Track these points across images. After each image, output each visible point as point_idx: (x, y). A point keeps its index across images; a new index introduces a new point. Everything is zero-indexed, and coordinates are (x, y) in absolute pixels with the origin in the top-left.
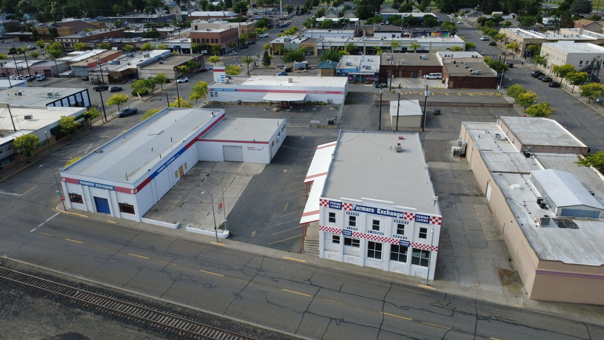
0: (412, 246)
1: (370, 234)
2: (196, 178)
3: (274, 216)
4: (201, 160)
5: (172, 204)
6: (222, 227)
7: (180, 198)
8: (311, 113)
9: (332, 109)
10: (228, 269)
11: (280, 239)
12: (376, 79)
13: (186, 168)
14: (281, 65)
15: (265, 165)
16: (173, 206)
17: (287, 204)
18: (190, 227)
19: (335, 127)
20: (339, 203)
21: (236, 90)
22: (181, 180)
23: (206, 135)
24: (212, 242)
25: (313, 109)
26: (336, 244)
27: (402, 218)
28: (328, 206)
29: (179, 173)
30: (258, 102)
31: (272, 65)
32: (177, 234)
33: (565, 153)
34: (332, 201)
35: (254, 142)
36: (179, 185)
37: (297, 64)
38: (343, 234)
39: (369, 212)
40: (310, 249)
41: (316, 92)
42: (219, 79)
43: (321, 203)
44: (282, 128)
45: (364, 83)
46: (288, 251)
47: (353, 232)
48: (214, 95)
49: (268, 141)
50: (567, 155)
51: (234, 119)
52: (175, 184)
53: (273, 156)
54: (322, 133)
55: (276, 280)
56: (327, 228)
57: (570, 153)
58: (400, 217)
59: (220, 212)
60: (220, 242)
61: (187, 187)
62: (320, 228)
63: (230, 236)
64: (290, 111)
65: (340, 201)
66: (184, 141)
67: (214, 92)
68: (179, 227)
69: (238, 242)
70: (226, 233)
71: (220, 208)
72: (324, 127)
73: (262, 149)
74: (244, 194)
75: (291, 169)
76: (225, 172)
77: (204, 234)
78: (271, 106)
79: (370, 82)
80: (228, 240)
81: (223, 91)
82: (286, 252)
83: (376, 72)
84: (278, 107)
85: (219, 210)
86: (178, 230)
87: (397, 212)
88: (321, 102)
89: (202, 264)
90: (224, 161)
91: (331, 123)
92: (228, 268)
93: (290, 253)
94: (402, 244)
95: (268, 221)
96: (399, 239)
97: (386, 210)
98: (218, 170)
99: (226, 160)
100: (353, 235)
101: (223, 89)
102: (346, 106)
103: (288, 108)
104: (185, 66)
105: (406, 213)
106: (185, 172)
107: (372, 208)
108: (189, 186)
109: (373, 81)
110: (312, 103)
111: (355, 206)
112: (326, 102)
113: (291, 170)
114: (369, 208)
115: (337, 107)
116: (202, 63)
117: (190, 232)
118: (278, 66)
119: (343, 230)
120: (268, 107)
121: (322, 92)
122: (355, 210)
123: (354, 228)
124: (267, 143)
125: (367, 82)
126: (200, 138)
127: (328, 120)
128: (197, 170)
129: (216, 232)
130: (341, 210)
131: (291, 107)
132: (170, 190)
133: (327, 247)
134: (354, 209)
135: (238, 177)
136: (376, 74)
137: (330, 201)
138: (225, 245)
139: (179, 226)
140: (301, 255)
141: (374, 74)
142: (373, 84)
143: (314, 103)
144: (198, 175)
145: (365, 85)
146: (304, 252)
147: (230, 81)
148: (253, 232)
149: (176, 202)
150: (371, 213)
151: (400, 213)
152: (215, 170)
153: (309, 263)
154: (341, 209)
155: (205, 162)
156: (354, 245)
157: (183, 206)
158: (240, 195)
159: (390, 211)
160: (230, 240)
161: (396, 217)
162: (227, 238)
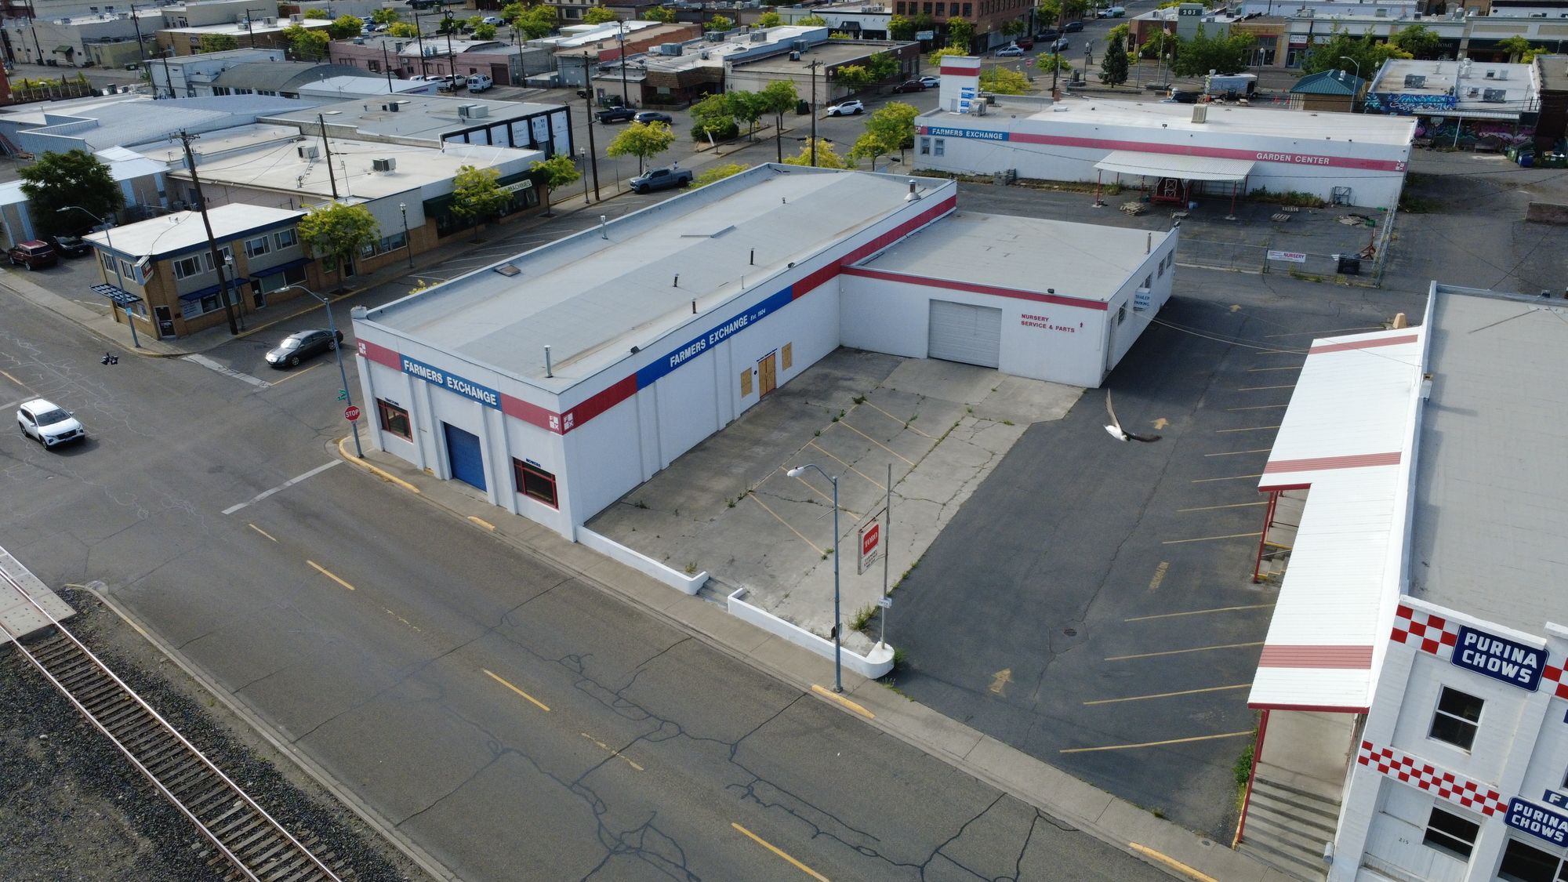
2: (815, 403)
3: (1099, 613)
4: (847, 344)
5: (704, 490)
6: (867, 625)
7: (740, 470)
8: (1268, 231)
9: (1349, 221)
10: (858, 849)
11: (1120, 738)
12: (1521, 137)
13: (787, 363)
14: (1161, 84)
15: (1080, 393)
16: (704, 500)
17: (1164, 565)
18: (741, 597)
19: (1364, 282)
20: (1528, 650)
21: (1006, 137)
22: (763, 404)
23: (878, 256)
24: (817, 687)
25: (1275, 216)
26: (1443, 860)
28: (1446, 651)
29: (755, 379)
30: (1075, 183)
31: (1131, 82)
32: (691, 618)
34: (1479, 634)
35: (1051, 298)
36: (749, 421)
37: (1217, 81)
38: (1508, 821)
40: (1277, 831)
41: (1294, 159)
42: (954, 101)
43: (1405, 625)
44: (1161, 265)
45: (1471, 149)
46: (1158, 816)
48: (932, 150)
49: (1106, 300)
51: (985, 219)
52: (737, 416)
53: (1115, 360)
54: (1312, 301)
56: (1408, 762)
59: (863, 568)
60: (850, 695)
61: (775, 435)
62: (1367, 754)
63: (897, 675)
64: (1185, 218)
65: (1538, 642)
66: (790, 266)
67: (933, 139)
68: (704, 590)
69: (924, 711)
70: (882, 655)
71: (866, 550)
72: (1318, 281)
73: (1077, 327)
74: (984, 494)
75: (1186, 419)
76: (924, 398)
77: (792, 641)
78: (1120, 197)
79: (1498, 148)
80: (884, 691)
81: (964, 136)
82: (1148, 817)
83: (1526, 110)
84: (1141, 200)
85: (860, 558)
86: (698, 601)
88: (1307, 196)
89: (750, 792)
90: (929, 357)
91: (1349, 267)
92: (857, 840)
93: (1166, 822)
95: (1071, 633)
98: (897, 388)
99: (935, 354)
101: (964, 131)
102: (1406, 219)
103: (1179, 206)
104: (861, 69)
106: (782, 378)
108: (783, 429)
109: (1509, 142)
110: (1269, 195)
112: (1326, 196)
113: (1185, 423)
115: (1371, 218)
116: (914, 70)
117: (738, 620)
118: (1150, 88)
119: (1514, 801)
120: (1106, 198)
121: (1316, 161)
124: (1101, 305)
125: (1483, 147)
126: (854, 265)
127: (1336, 257)
128: (825, 377)
129: (838, 645)
130: (1530, 694)
131: (1191, 205)
132: (713, 436)
133: (1384, 856)
135: (970, 421)
136: (1526, 117)
137: (1465, 630)
138: (866, 712)
139: (704, 586)
140: (1221, 848)
141: (1517, 117)
142: (1506, 153)
143: (1278, 196)
144: (823, 395)
145: (1475, 157)
146: (1242, 839)
147: (989, 109)
148: (998, 675)
149: (721, 484)
152: (888, 384)
154: (1532, 686)
155: (859, 351)
157: (740, 505)
158: (965, 495)
160: (893, 694)
162: (880, 680)
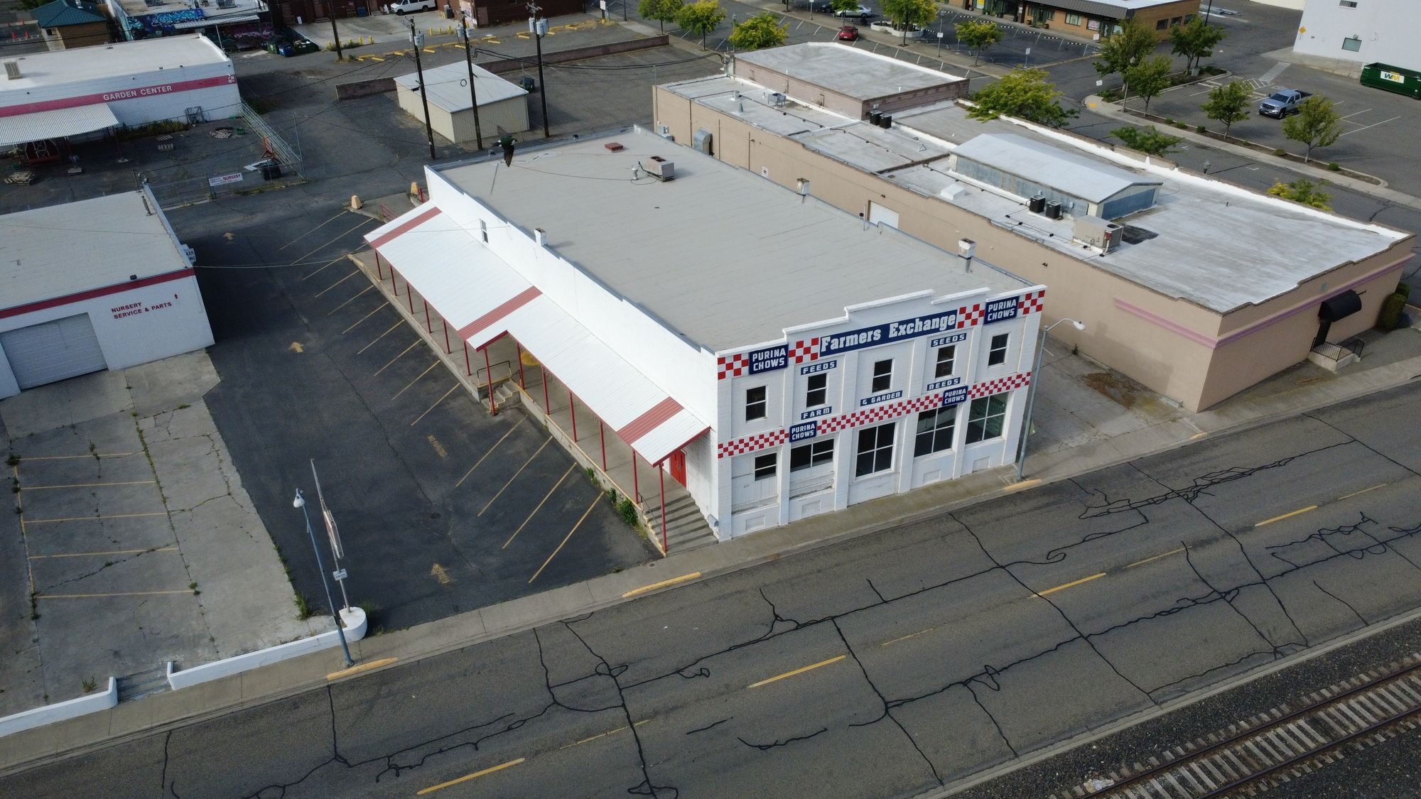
0: (973, 396)
1: (867, 408)
3: (435, 492)
6: (312, 609)
9: (222, 135)
10: (509, 729)
11: (544, 552)
15: (208, 354)
17: (431, 438)
18: (177, 668)
19: (295, 181)
20: (779, 348)
24: (331, 676)
25: (162, 148)
26: (765, 483)
27: (953, 327)
28: (745, 370)
33: (935, 102)
34: (757, 352)
35: (135, 283)
38: (790, 441)
39: (866, 345)
40: (677, 531)
41: (139, 93)
43: (723, 368)
45: (235, 50)
46: (618, 571)
47: (819, 424)
50: (939, 105)
55: (694, 669)
56: (741, 441)
57: (940, 100)
58: (949, 328)
60: (362, 660)
62: (720, 451)
63: (374, 625)
65: (784, 341)
69: (423, 628)
70: (354, 616)
72: (261, 192)
73: (172, 300)
75: (310, 335)
76: (75, 427)
79: (256, 45)
80: (380, 640)
82: (613, 577)
83: (258, 11)
86: (133, 705)
87: (940, 316)
88: (167, 122)
89: (397, 769)
90: (23, 390)
91: (271, 173)
92: (501, 726)
93: (624, 572)
94: (950, 400)
95: (436, 516)
96: (940, 391)
97: (913, 321)
98: (33, 432)
99: (28, 384)
100: (819, 432)
105: (963, 310)
107: (873, 329)
109: (264, 38)
110: (133, 130)
111: (829, 339)
112: (184, 120)
113: (314, 338)
114: (866, 330)
115: (237, 127)
117: (196, 689)
121: (159, 90)
122: (829, 351)
123: (822, 410)
124: (187, 272)
125: (244, 47)
130: (785, 370)
131: (74, 159)
133: (741, 501)
134: (824, 350)
135: (147, 423)
136: (261, 16)
137: (751, 354)
138: (389, 660)
139: (123, 690)
140: (662, 562)
141: (255, 17)
145: (245, 56)
146: (666, 549)
150: (873, 343)
151: (948, 314)
152: (16, 433)
153: (713, 572)
154: (785, 366)
156: (818, 460)
157: (45, 611)
159: (923, 319)
160: (389, 635)
161: (937, 330)
162: (363, 638)
